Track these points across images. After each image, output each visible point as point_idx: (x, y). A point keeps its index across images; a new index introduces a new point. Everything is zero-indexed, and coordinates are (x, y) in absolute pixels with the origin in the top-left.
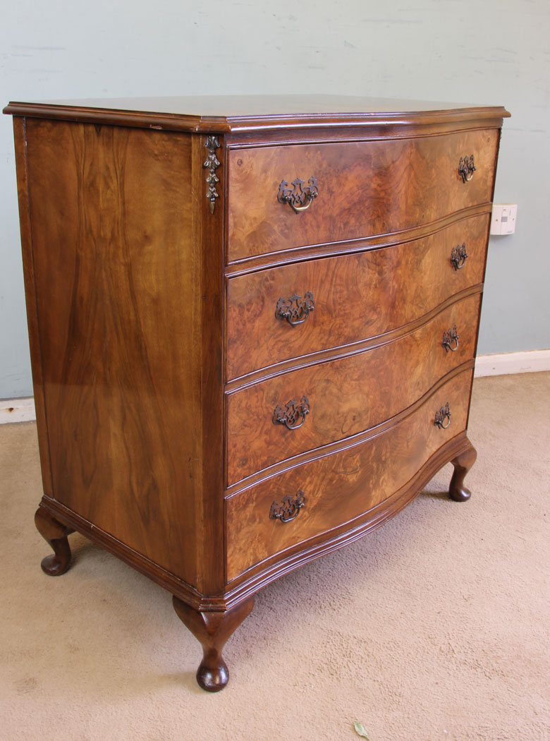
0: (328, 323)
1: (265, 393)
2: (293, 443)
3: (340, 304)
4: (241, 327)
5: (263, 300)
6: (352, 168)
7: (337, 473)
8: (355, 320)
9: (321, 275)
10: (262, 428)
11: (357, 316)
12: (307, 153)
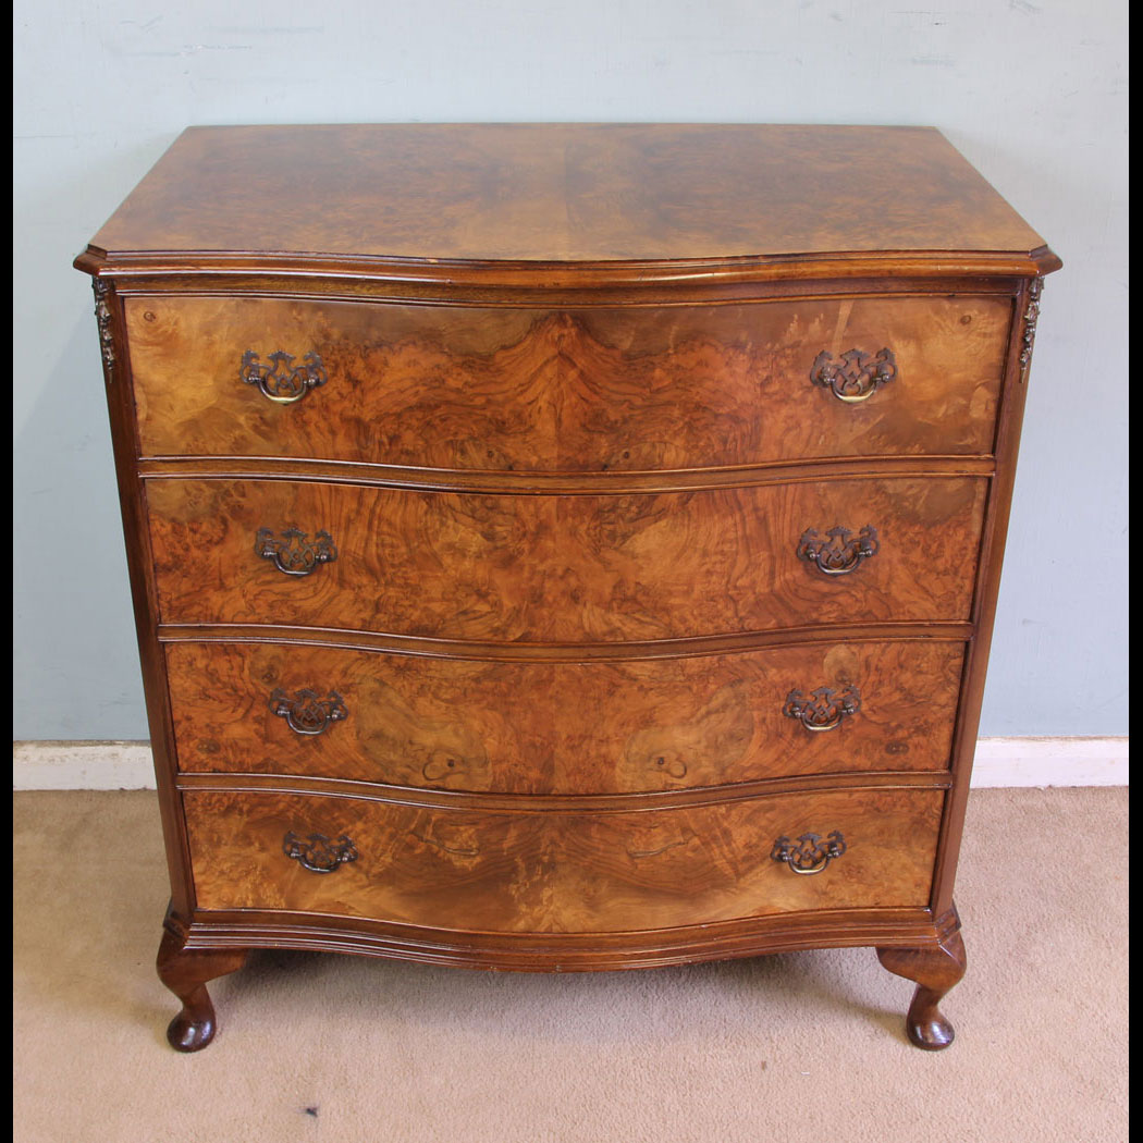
0: (370, 589)
1: (247, 662)
2: (317, 753)
3: (393, 566)
4: (180, 552)
5: (224, 521)
6: (396, 348)
7: (421, 839)
8: (430, 600)
9: (345, 510)
10: (248, 711)
11: (436, 593)
12: (295, 313)
